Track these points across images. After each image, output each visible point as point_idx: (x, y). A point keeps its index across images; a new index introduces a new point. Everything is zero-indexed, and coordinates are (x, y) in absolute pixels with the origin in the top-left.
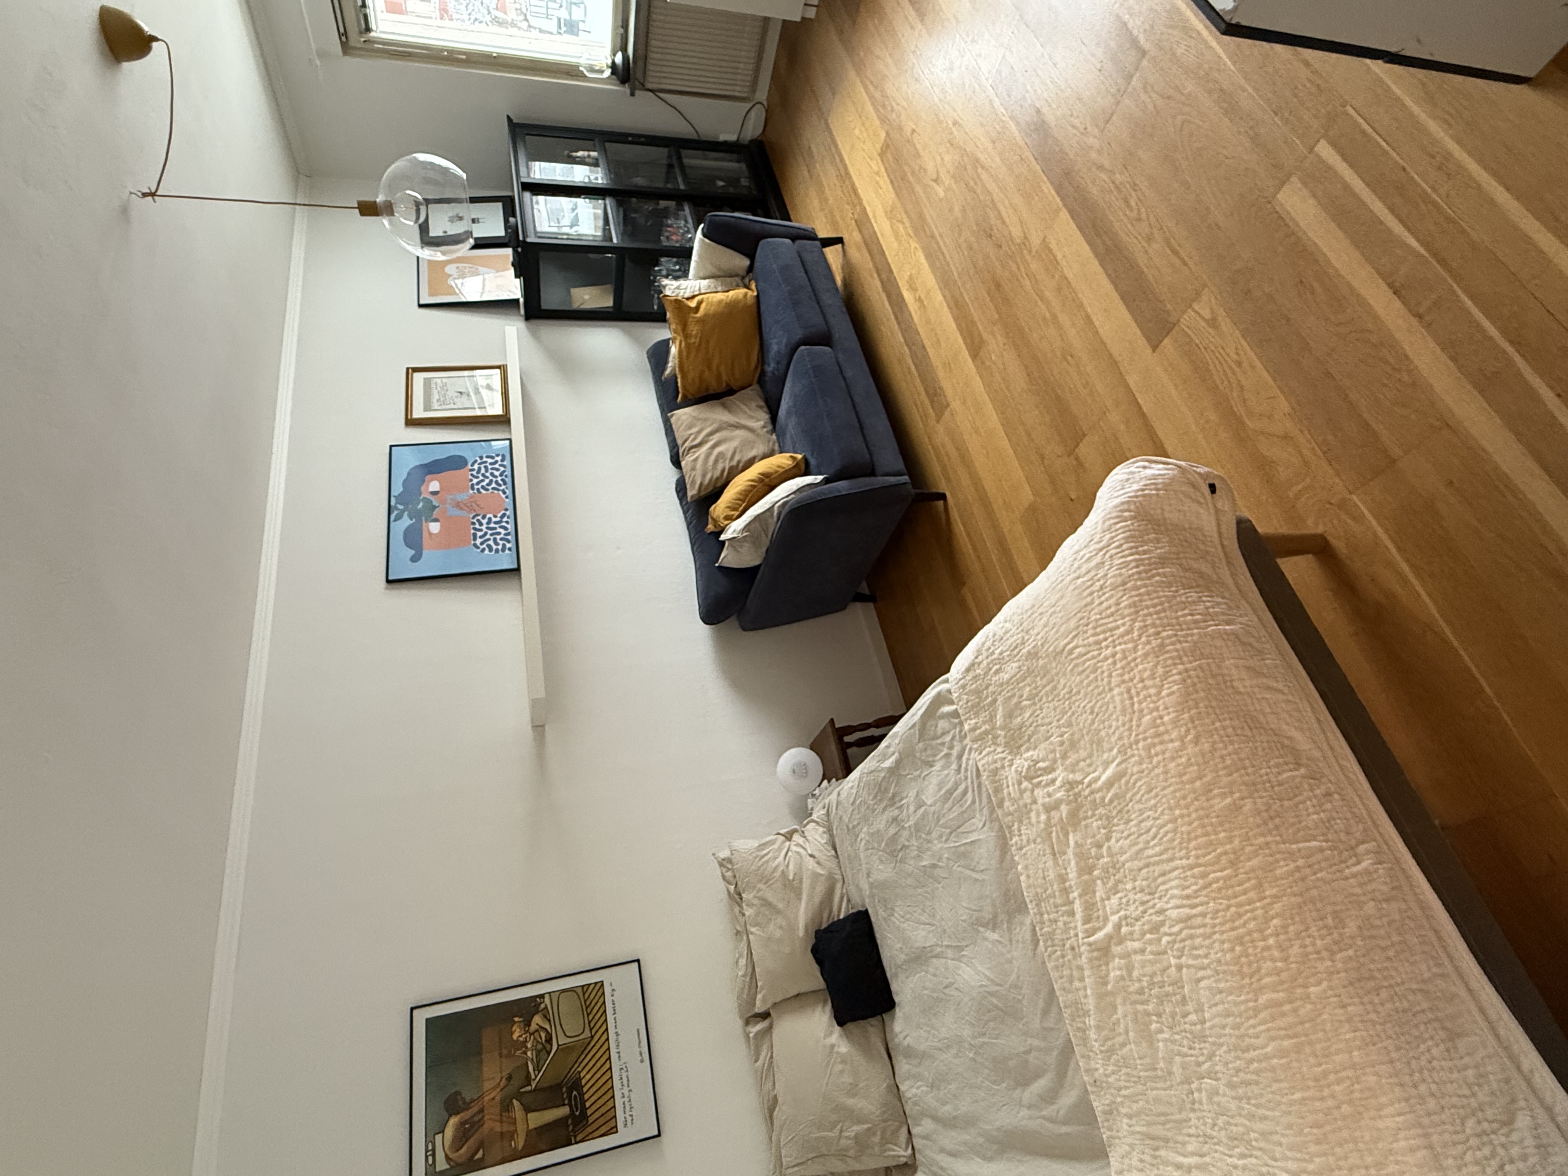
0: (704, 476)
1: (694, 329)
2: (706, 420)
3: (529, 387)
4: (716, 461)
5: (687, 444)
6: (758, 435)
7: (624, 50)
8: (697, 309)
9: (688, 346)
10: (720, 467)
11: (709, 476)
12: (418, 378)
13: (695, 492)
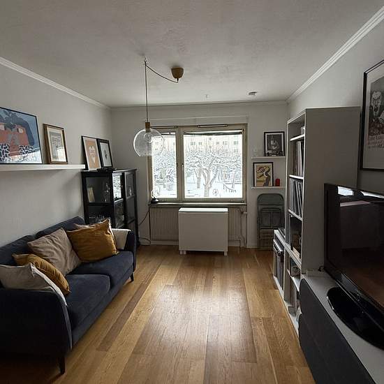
0: (42, 248)
1: (100, 233)
2: (65, 244)
3: (60, 173)
4: (49, 252)
5: (53, 238)
6: (64, 269)
7: (159, 202)
8: (107, 233)
9: (93, 232)
10: (48, 255)
11: (42, 250)
12: (61, 132)
13: (33, 245)
